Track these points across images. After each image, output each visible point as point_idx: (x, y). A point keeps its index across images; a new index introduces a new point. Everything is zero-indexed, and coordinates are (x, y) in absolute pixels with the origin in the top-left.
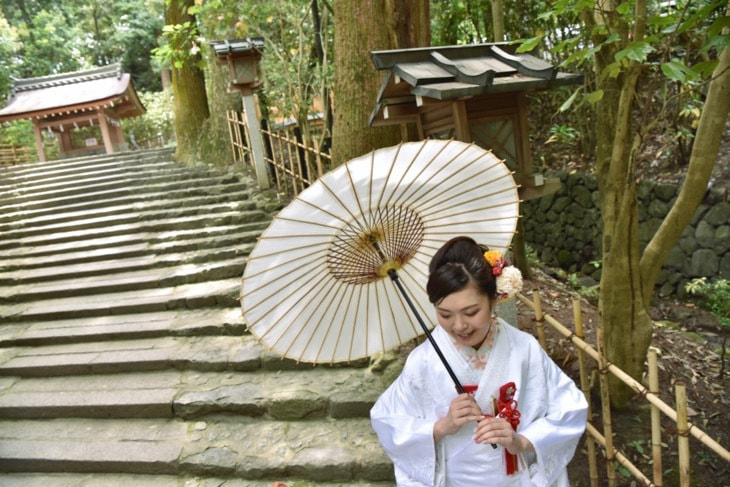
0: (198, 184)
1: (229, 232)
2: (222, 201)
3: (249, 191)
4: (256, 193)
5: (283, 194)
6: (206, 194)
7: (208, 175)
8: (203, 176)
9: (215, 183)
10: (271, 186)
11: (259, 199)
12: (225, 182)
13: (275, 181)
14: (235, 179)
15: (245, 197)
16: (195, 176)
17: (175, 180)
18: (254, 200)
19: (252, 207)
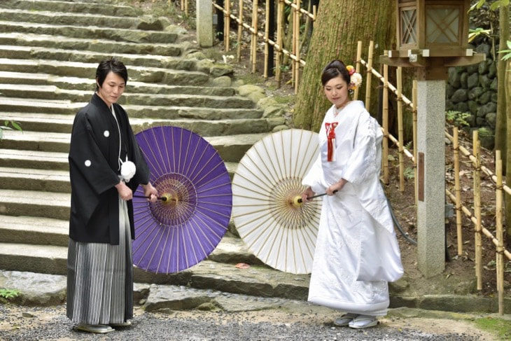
0: (102, 23)
1: (163, 91)
2: (144, 52)
3: (184, 45)
4: (192, 50)
5: (232, 57)
6: (118, 38)
7: (115, 12)
8: (107, 12)
9: (128, 26)
10: (215, 45)
11: (200, 58)
12: (144, 26)
13: (221, 38)
14: (158, 26)
15: (178, 53)
16: (95, 10)
17: (64, 10)
18: (191, 58)
19: (190, 67)
